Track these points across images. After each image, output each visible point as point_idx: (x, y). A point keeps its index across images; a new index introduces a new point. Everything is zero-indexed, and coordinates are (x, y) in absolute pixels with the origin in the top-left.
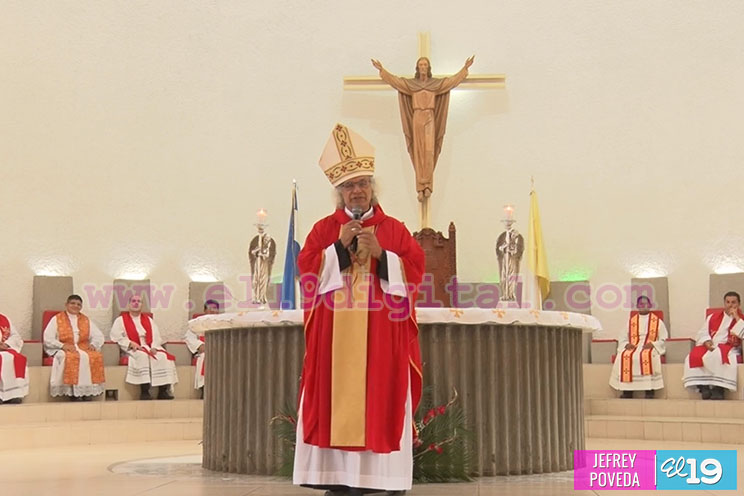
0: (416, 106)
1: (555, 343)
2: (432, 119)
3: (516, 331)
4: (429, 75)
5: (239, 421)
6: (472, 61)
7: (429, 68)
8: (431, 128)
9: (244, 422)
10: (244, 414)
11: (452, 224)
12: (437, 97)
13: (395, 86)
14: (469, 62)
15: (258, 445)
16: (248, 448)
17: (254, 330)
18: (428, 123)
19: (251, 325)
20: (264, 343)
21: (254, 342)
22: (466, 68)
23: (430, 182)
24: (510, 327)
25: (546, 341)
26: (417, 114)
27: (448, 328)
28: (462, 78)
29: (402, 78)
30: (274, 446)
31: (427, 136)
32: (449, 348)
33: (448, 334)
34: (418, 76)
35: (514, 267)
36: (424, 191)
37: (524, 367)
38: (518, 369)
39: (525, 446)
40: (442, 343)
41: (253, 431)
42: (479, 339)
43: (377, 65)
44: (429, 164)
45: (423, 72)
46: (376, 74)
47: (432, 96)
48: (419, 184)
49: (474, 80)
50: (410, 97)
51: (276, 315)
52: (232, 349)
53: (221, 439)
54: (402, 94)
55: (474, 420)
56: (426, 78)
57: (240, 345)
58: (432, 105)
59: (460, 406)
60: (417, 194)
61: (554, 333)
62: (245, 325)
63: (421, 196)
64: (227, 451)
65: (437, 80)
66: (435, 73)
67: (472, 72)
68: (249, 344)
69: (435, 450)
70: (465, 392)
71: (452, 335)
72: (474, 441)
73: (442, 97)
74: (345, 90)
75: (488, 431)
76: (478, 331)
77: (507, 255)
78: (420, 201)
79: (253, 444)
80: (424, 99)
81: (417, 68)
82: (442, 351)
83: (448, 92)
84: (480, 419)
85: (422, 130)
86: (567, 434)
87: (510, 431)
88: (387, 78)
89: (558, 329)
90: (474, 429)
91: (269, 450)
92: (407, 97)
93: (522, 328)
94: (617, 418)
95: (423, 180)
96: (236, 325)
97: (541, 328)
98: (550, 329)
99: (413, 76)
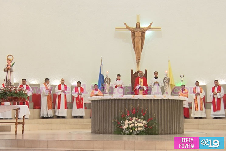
0: (136, 36)
1: (177, 103)
2: (140, 40)
3: (168, 101)
4: (140, 27)
5: (102, 122)
6: (152, 23)
7: (140, 25)
8: (140, 42)
9: (104, 122)
10: (104, 120)
11: (146, 69)
12: (142, 33)
13: (130, 30)
14: (151, 24)
15: (107, 127)
16: (105, 128)
17: (106, 100)
18: (139, 41)
19: (106, 99)
20: (109, 103)
21: (106, 103)
22: (150, 25)
23: (140, 58)
24: (166, 100)
25: (175, 103)
26: (136, 38)
27: (152, 100)
28: (149, 28)
29: (132, 28)
30: (111, 127)
31: (139, 44)
32: (153, 104)
33: (152, 101)
34: (137, 27)
35: (167, 85)
36: (138, 60)
37: (170, 109)
38: (168, 110)
39: (170, 128)
40: (151, 103)
41: (106, 124)
42: (159, 102)
43: (125, 24)
44: (140, 52)
45: (138, 26)
46: (125, 27)
47: (141, 33)
48: (137, 58)
49: (152, 28)
50: (134, 33)
51: (112, 97)
52: (100, 104)
53: (97, 126)
54: (132, 32)
55: (158, 121)
56: (139, 28)
57: (102, 104)
58: (140, 35)
59: (155, 118)
60: (136, 61)
61: (177, 101)
62: (104, 99)
63: (137, 61)
64: (99, 129)
65: (142, 28)
66: (141, 26)
67: (152, 26)
68: (105, 103)
69: (150, 128)
70: (156, 115)
71: (153, 101)
72: (158, 126)
73: (143, 33)
74: (116, 31)
75: (161, 124)
76: (159, 101)
77: (166, 83)
78: (137, 63)
79: (106, 127)
80: (138, 34)
81: (136, 25)
82: (151, 105)
83: (145, 32)
84: (160, 121)
85: (138, 43)
86: (180, 125)
87: (167, 124)
88: (128, 28)
89: (178, 100)
90: (158, 123)
91: (110, 128)
92: (133, 33)
93: (169, 100)
94: (192, 124)
95: (138, 57)
96: (102, 99)
97: (174, 100)
98: (176, 100)
99: (135, 27)
